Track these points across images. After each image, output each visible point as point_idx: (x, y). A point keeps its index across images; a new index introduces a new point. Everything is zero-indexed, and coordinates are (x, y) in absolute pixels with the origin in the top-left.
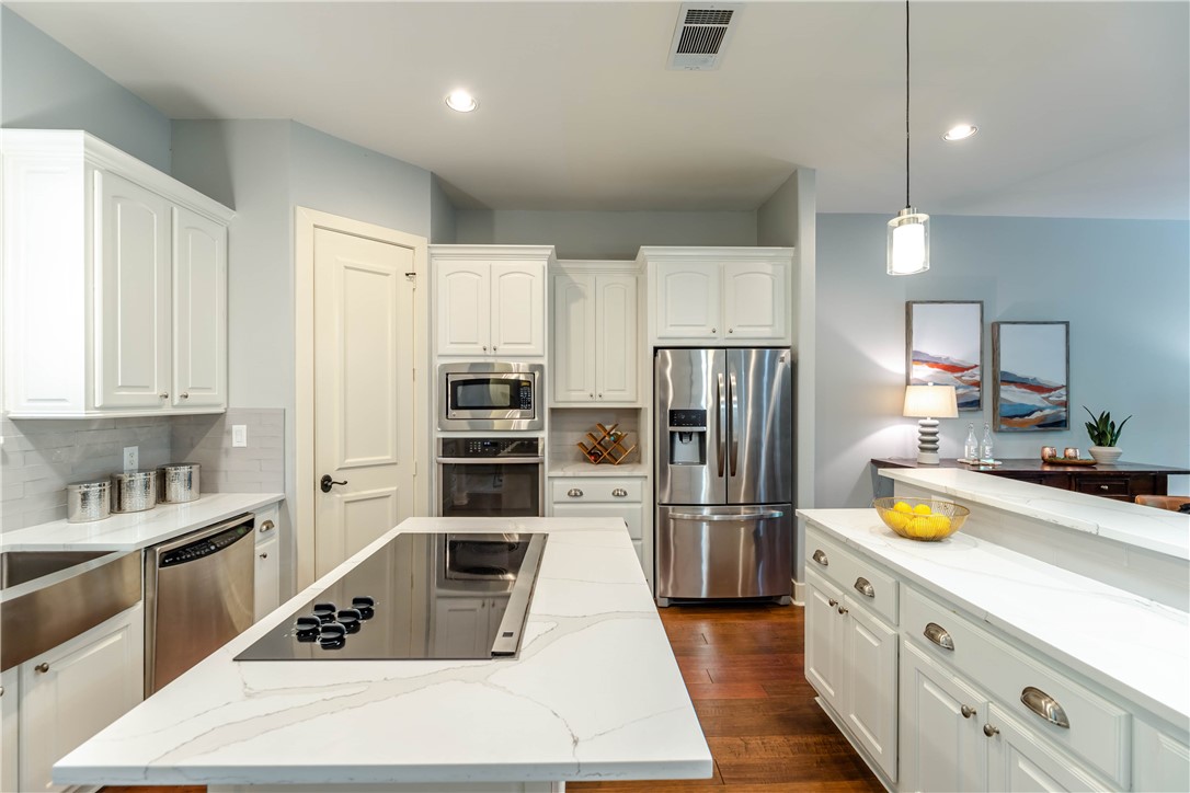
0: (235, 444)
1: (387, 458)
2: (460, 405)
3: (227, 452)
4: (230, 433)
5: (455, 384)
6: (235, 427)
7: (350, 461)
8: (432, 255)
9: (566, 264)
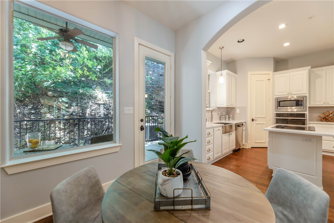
0: (237, 112)
1: (264, 116)
2: (281, 106)
3: (236, 114)
4: (236, 110)
5: (279, 102)
6: (237, 110)
7: (257, 116)
8: (273, 74)
9: (314, 69)
